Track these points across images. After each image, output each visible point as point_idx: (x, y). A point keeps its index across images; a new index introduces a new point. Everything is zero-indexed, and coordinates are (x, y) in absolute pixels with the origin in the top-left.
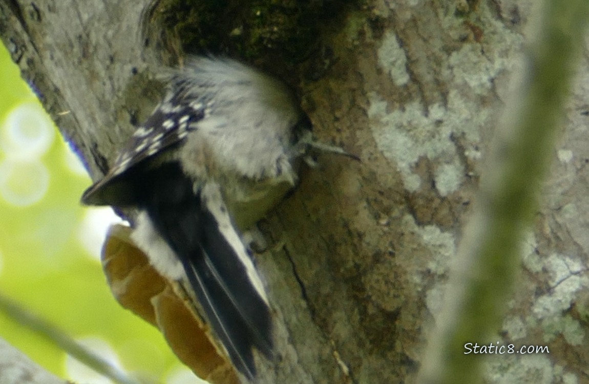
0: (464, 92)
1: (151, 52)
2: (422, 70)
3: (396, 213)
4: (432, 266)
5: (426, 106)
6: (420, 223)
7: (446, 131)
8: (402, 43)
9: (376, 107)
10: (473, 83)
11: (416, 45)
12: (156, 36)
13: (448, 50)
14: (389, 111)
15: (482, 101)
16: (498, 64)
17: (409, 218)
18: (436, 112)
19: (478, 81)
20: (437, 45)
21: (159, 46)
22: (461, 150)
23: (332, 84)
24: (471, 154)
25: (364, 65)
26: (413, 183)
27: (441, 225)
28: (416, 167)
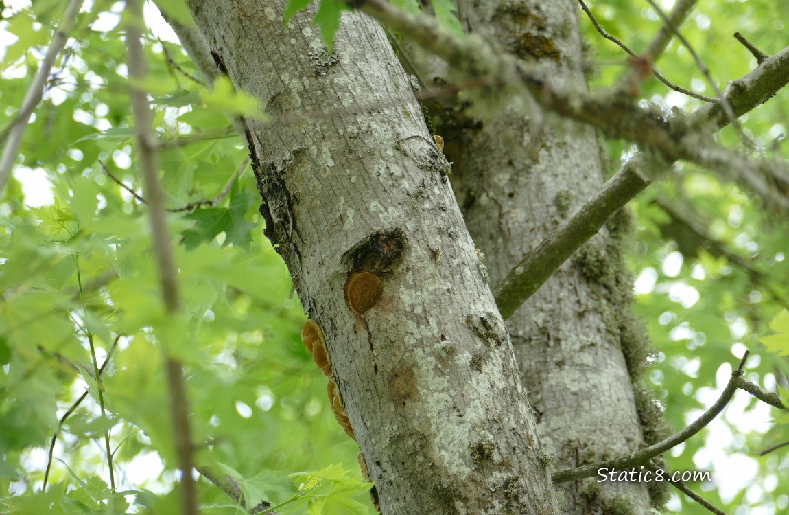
0: (427, 290)
1: (342, 266)
2: (417, 282)
3: (401, 316)
4: (408, 330)
5: (416, 291)
6: (407, 319)
7: (420, 298)
8: (413, 274)
9: (402, 288)
10: (430, 289)
11: (417, 276)
12: (345, 261)
13: (425, 280)
14: (406, 290)
15: (432, 293)
16: (437, 286)
17: (405, 317)
18: (419, 293)
19: (431, 288)
20: (422, 277)
21: (345, 264)
22: (423, 303)
23: (392, 281)
24: (426, 305)
25: (402, 278)
26: (408, 309)
27: (413, 320)
28: (410, 305)
